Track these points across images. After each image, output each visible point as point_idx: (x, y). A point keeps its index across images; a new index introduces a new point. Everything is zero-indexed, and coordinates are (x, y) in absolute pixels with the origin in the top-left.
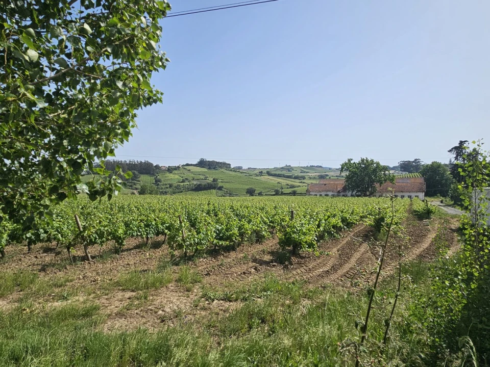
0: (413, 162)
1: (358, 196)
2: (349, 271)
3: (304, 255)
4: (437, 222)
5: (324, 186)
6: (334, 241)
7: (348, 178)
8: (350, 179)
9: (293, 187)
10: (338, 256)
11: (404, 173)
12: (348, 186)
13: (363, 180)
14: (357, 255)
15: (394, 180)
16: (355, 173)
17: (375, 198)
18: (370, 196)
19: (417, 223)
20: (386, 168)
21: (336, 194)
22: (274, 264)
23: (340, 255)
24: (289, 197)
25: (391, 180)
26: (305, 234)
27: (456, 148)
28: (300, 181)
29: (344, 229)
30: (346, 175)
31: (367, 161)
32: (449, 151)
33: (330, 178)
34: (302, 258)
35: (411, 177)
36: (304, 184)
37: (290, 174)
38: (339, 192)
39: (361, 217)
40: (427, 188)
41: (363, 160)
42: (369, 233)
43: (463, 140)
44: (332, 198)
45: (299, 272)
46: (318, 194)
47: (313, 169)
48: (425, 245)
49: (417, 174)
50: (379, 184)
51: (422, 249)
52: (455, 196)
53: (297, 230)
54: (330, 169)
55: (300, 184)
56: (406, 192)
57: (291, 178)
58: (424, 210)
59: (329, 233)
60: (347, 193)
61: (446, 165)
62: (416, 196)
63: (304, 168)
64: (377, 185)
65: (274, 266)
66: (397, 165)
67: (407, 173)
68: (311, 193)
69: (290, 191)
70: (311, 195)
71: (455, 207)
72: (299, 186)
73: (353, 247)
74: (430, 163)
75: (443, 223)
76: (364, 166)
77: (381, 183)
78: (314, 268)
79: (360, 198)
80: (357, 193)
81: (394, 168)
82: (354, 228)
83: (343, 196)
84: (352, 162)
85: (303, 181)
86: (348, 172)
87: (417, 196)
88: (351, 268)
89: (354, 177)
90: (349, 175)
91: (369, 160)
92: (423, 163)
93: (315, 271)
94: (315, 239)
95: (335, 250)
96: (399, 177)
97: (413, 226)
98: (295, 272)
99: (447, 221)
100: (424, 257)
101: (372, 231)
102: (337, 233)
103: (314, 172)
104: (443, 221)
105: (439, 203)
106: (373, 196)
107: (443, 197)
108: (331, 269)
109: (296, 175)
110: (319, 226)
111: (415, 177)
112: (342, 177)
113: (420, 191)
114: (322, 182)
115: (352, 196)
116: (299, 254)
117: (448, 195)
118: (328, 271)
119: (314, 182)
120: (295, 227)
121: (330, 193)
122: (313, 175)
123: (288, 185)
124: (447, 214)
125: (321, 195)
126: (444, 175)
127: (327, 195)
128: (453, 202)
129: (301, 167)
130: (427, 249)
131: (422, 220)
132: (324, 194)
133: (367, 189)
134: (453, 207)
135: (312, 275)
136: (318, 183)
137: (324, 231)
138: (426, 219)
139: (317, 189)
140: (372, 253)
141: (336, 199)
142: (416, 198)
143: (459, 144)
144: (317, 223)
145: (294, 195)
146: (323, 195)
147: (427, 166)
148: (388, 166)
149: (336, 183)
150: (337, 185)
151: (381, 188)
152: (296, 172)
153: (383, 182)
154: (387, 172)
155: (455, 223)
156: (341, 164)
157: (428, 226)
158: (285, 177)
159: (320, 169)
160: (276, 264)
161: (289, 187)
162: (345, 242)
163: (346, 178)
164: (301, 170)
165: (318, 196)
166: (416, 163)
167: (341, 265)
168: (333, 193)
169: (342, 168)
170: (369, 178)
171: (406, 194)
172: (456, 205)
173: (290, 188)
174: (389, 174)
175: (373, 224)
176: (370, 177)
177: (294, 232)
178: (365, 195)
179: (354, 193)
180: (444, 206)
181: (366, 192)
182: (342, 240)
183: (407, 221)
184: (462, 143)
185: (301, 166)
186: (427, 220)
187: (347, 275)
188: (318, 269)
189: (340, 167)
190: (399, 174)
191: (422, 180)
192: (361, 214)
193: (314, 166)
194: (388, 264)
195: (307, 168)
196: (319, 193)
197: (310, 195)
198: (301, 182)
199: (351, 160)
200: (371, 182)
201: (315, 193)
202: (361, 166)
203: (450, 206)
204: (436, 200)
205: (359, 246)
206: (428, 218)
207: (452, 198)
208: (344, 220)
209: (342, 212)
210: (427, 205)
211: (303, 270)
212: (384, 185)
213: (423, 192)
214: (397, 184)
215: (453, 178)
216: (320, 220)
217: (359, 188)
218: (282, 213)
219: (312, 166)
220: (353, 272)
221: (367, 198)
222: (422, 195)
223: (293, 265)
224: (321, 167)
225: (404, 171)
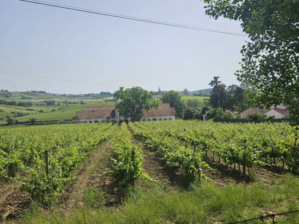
28: (27, 108)
36: (32, 112)
50: (146, 110)
54: (54, 95)
55: (28, 112)
63: (25, 93)
72: (28, 114)
85: (31, 108)
103: (38, 98)
109: (16, 101)
122: (37, 101)
123: (13, 113)
129: (22, 92)
158: (6, 104)
159: (43, 94)
164: (21, 96)
193: (37, 92)
195: (28, 93)
198: (29, 110)
219: (34, 92)
224: (44, 92)
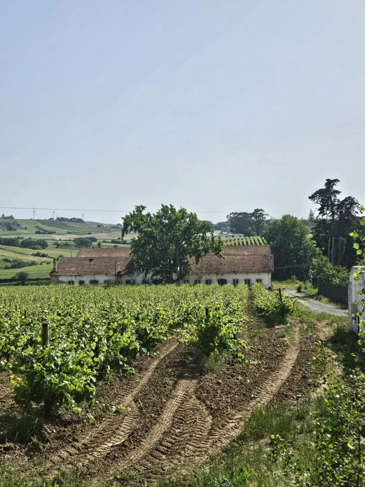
0: (252, 215)
1: (156, 282)
2: (163, 439)
3: (68, 417)
4: (297, 329)
5: (87, 262)
6: (124, 381)
7: (136, 245)
8: (140, 247)
9: (18, 264)
10: (136, 411)
11: (237, 236)
12: (138, 262)
13: (165, 250)
14: (172, 405)
15: (220, 250)
16: (149, 236)
17: (187, 285)
18: (177, 282)
19: (264, 332)
20: (207, 227)
21: (113, 279)
22: (7, 445)
23: (140, 409)
24: (12, 289)
25: (216, 250)
26: (71, 372)
27: (320, 192)
28: (35, 252)
29: (141, 353)
30: (133, 240)
31: (173, 210)
32: (310, 198)
33: (99, 245)
34: (66, 424)
35: (249, 243)
36: (44, 259)
37: (13, 237)
38: (119, 275)
39: (171, 327)
40: (275, 265)
41: (165, 209)
42: (187, 359)
43: (332, 179)
44: (106, 288)
45: (65, 454)
46: (76, 280)
47: (64, 226)
48: (284, 374)
49: (259, 237)
50: (194, 258)
51: (279, 382)
52: (321, 279)
53: (55, 365)
54: (99, 226)
55: (37, 259)
56: (242, 272)
57: (14, 246)
58: (275, 307)
59: (115, 364)
60: (135, 276)
61: (304, 222)
62: (257, 281)
63: (44, 222)
64: (191, 260)
65: (7, 449)
66: (225, 220)
67: (242, 235)
68: (60, 279)
69: (13, 275)
70: (62, 282)
71: (320, 300)
72: (33, 263)
73: (163, 389)
74: (279, 217)
75: (307, 330)
76: (167, 221)
77: (198, 257)
78: (95, 442)
79: (159, 286)
80: (155, 277)
81: (220, 226)
82: (158, 349)
83: (128, 282)
84: (144, 213)
85: (42, 252)
86: (137, 233)
87: (259, 281)
88: (165, 433)
89: (149, 244)
90: (140, 240)
91: (177, 209)
92: (268, 218)
93: (98, 449)
94: (91, 381)
95: (129, 399)
96: (229, 243)
97: (261, 339)
98: (55, 458)
99: (313, 327)
100: (286, 396)
101: (191, 354)
102: (129, 363)
103: (66, 231)
104: (306, 327)
105: (294, 293)
106: (185, 282)
107: (301, 281)
108: (128, 440)
109: (26, 237)
110: (97, 351)
111: (256, 243)
112: (125, 243)
113: (264, 270)
114: (85, 254)
115: (145, 282)
116: (59, 416)
117: (309, 278)
118: (123, 445)
119: (66, 253)
120: (51, 359)
121: (101, 278)
122: (63, 238)
123: (6, 260)
124: (308, 313)
125: (81, 283)
126: (301, 240)
127: (94, 282)
128: (316, 291)
129: (38, 221)
130: (288, 381)
131: (273, 326)
132: (87, 279)
133: (172, 268)
134: (317, 299)
135: (93, 458)
136: (74, 255)
137: (107, 360)
138: (280, 323)
139: (73, 269)
140: (198, 398)
141: (114, 291)
142: (259, 285)
143: (326, 184)
144: (94, 345)
145: (23, 284)
146: (87, 282)
147: (275, 222)
148: (210, 222)
149: (114, 255)
150: (116, 259)
151: (199, 266)
152: (26, 231)
153: (203, 253)
154: (208, 234)
155: (324, 329)
156: (124, 216)
157: (284, 337)
159: (78, 225)
160: (12, 445)
161: (9, 265)
162: (145, 380)
163: (132, 247)
164: (37, 227)
165: (77, 285)
166: (256, 217)
167: (147, 429)
168: (105, 278)
169: (126, 224)
170: (176, 245)
171: (242, 277)
172: (321, 296)
173: (13, 267)
174: (213, 239)
175: (195, 339)
176: (178, 244)
177: (50, 371)
178: (170, 281)
179: (149, 276)
180: (303, 298)
181: (171, 274)
182: (140, 378)
183: (250, 330)
184: (330, 183)
185: (36, 218)
186: (282, 326)
187: (162, 448)
188: (102, 443)
189: (122, 222)
190: (228, 239)
191: (267, 250)
192: (171, 322)
193: (66, 220)
194: (230, 416)
195: (50, 222)
196: (79, 279)
197: (59, 282)
198: (38, 255)
199: (143, 208)
200: (180, 252)
201: (70, 279)
202: (161, 223)
203: (312, 297)
204: (289, 286)
205: (174, 387)
206: (283, 322)
207: (315, 283)
208: (141, 335)
209: (137, 319)
210: (280, 299)
211: (72, 450)
212: (204, 259)
213: (268, 272)
214: (225, 257)
215: (316, 247)
216: (100, 339)
217: (158, 266)
218: (13, 327)
219: (62, 219)
220: (170, 440)
221: (173, 286)
222: (266, 278)
223: (48, 441)
224: (80, 221)
225: (237, 232)
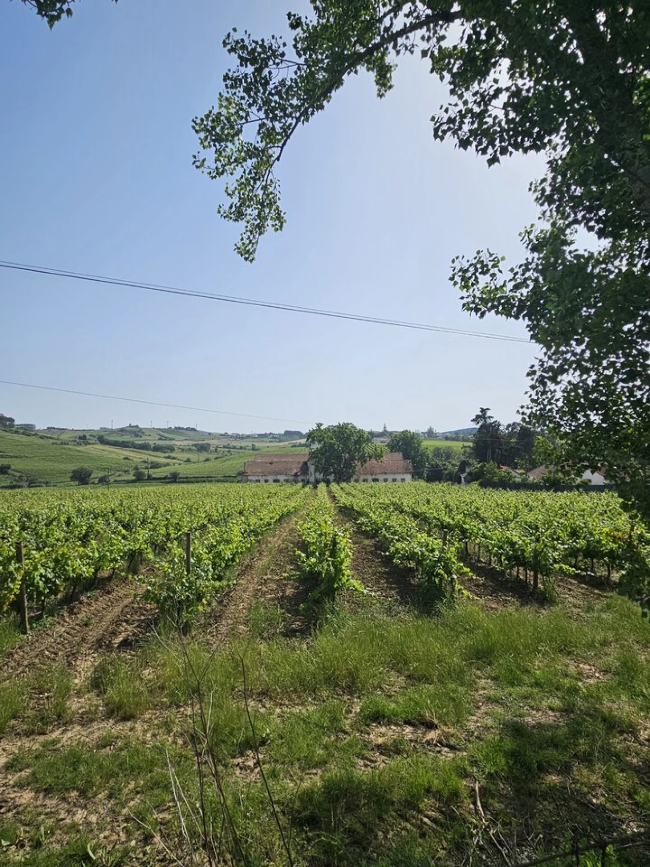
25: (378, 457)
28: (167, 455)
36: (175, 461)
37: (143, 442)
47: (181, 434)
54: (210, 434)
55: (169, 461)
63: (164, 430)
69: (165, 475)
72: (168, 465)
85: (172, 455)
103: (184, 438)
109: (153, 443)
122: (182, 443)
123: (145, 462)
129: (160, 429)
152: (149, 438)
153: (368, 459)
158: (135, 448)
159: (192, 433)
164: (159, 435)
193: (183, 429)
195: (169, 430)
198: (169, 457)
219: (179, 428)
224: (194, 430)
